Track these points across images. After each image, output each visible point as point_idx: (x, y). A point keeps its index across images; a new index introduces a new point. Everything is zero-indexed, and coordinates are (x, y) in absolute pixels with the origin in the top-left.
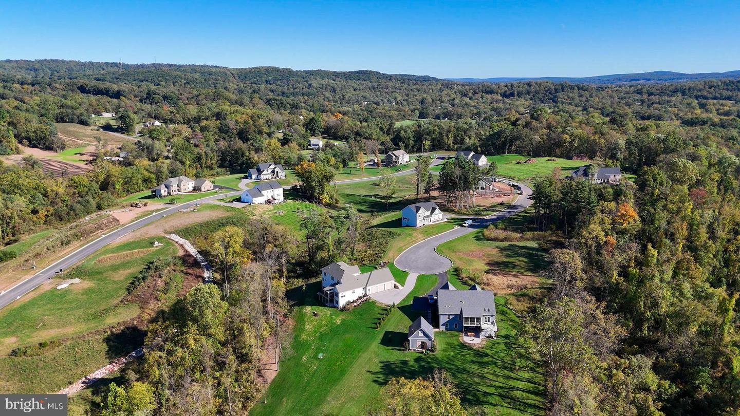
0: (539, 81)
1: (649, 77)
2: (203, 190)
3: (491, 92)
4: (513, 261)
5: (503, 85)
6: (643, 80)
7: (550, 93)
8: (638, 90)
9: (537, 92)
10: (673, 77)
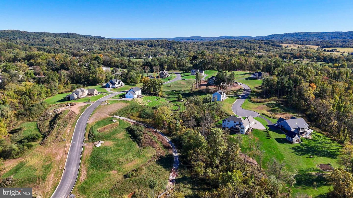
0: (162, 40)
1: (193, 39)
2: (94, 94)
3: (142, 45)
4: (275, 109)
5: (146, 41)
6: (192, 40)
7: (168, 45)
8: (201, 44)
9: (162, 45)
10: (202, 39)
